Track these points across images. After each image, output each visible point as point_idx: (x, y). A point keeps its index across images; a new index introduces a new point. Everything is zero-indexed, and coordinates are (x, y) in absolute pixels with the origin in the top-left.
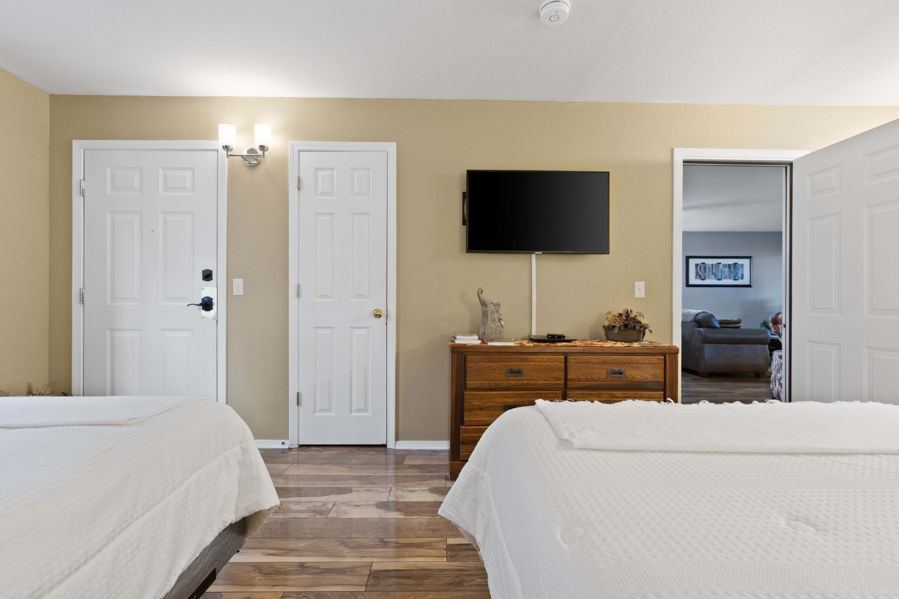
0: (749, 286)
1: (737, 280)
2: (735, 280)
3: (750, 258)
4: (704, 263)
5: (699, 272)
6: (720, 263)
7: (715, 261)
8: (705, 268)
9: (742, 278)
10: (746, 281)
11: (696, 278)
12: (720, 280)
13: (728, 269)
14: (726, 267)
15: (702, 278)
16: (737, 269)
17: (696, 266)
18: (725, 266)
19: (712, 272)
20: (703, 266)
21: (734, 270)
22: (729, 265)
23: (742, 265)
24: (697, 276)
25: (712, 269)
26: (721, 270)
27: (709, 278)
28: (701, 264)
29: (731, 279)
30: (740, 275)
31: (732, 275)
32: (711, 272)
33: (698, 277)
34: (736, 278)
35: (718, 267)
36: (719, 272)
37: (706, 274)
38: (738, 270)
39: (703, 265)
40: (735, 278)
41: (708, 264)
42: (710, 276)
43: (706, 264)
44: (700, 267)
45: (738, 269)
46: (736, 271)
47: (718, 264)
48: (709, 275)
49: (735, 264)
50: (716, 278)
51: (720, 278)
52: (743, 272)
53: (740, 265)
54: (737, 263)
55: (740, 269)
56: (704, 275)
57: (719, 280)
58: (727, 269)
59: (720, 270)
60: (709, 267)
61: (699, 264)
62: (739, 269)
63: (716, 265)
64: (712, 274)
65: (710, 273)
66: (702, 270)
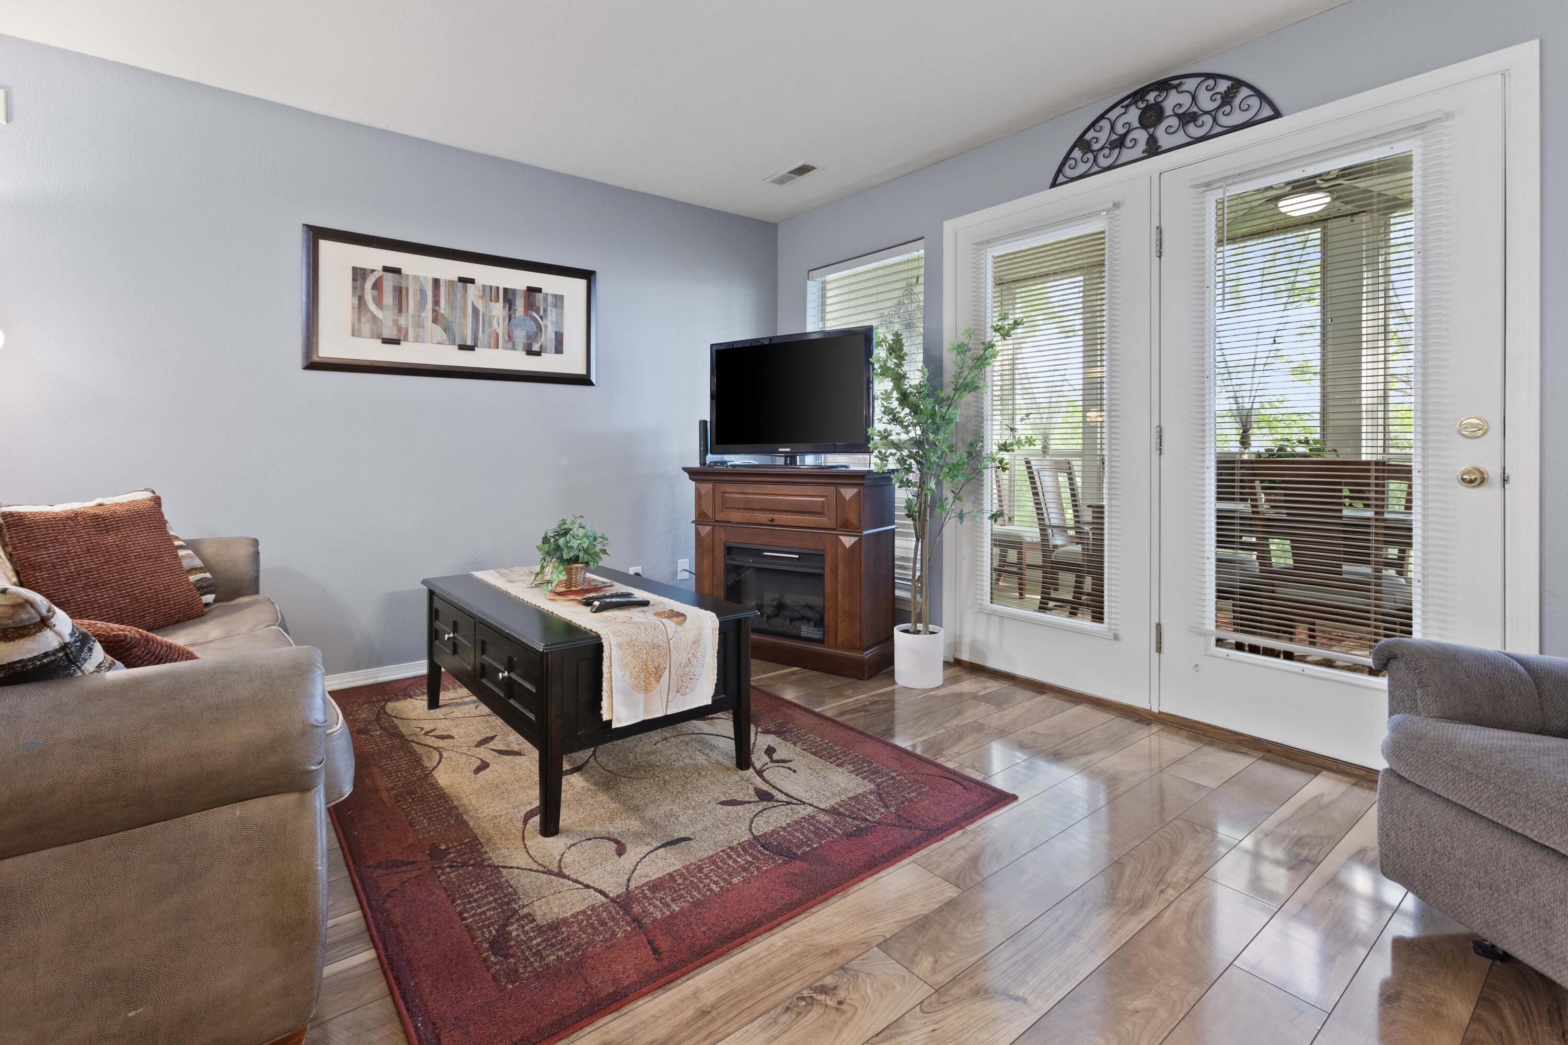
0: (584, 380)
1: (538, 354)
2: (530, 352)
3: (588, 275)
4: (397, 271)
5: (373, 307)
6: (472, 281)
7: (451, 270)
8: (400, 293)
9: (559, 350)
10: (572, 364)
11: (355, 333)
12: (471, 348)
13: (504, 307)
14: (497, 300)
15: (389, 333)
16: (538, 311)
17: (354, 280)
18: (491, 293)
19: (434, 311)
20: (389, 278)
21: (526, 314)
22: (506, 290)
23: (559, 300)
24: (359, 321)
25: (436, 302)
26: (475, 311)
27: (417, 340)
28: (381, 273)
29: (514, 348)
30: (548, 336)
31: (520, 335)
32: (428, 314)
33: (366, 328)
34: (536, 348)
35: (459, 296)
36: (464, 315)
37: (407, 320)
38: (541, 318)
39: (389, 275)
40: (530, 345)
41: (416, 278)
42: (423, 327)
43: (407, 276)
44: (377, 286)
45: (542, 313)
46: (535, 320)
47: (460, 285)
48: (419, 324)
49: (532, 291)
50: (453, 343)
51: (469, 343)
52: (562, 327)
53: (550, 299)
54: (539, 290)
55: (552, 314)
56: (396, 322)
57: (462, 347)
58: (498, 309)
59: (470, 311)
60: (422, 292)
61: (373, 271)
62: (545, 310)
63: (451, 283)
64: (435, 321)
65: (423, 315)
66: (388, 298)
